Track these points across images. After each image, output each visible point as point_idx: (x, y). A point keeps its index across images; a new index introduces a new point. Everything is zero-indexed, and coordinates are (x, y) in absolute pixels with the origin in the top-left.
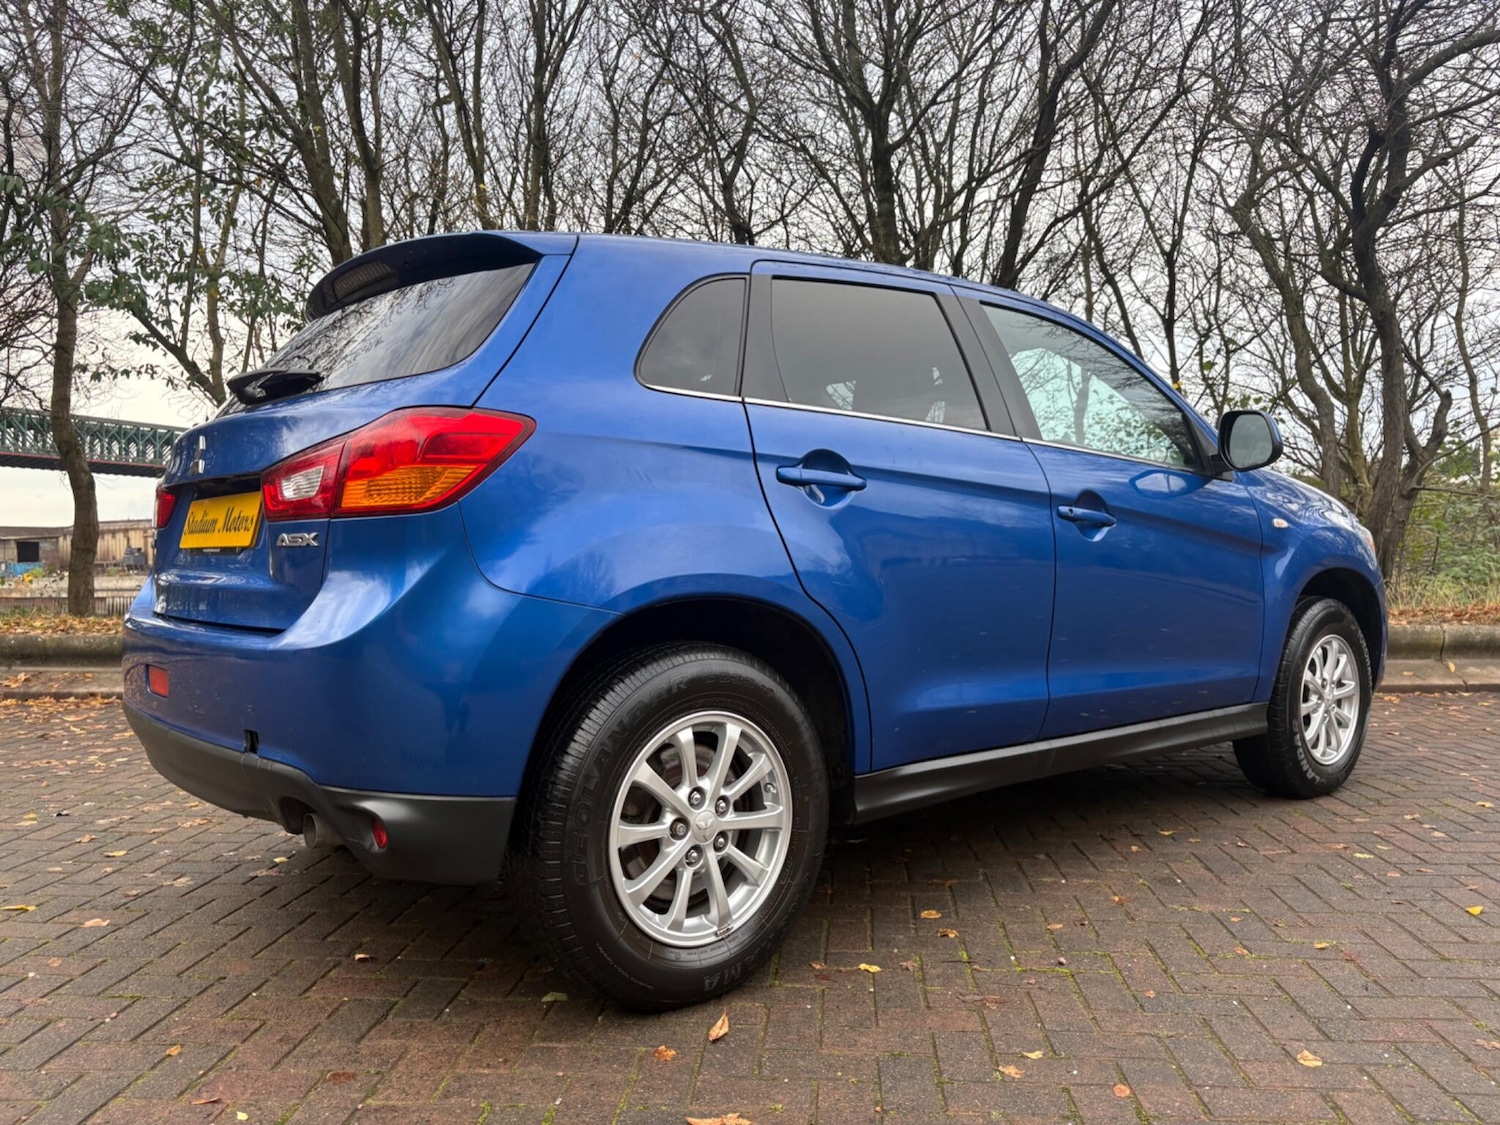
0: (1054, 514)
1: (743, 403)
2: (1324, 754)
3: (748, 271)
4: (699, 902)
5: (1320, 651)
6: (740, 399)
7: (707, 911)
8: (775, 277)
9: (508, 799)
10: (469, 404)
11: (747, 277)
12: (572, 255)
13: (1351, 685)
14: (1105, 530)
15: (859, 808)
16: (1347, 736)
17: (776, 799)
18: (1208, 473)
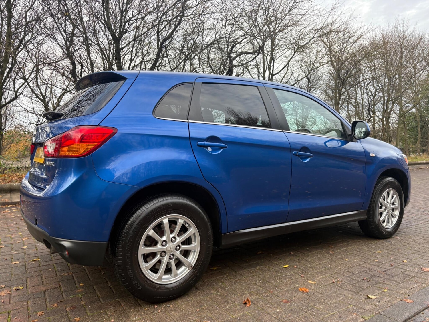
0: (292, 154)
1: (188, 122)
2: (386, 225)
3: (194, 81)
4: (168, 270)
5: (386, 193)
6: (187, 121)
7: (171, 274)
8: (203, 83)
9: (105, 242)
10: (97, 125)
11: (194, 83)
12: (136, 78)
13: (397, 204)
14: (309, 159)
15: (223, 244)
16: (395, 220)
17: (195, 241)
18: (348, 140)
